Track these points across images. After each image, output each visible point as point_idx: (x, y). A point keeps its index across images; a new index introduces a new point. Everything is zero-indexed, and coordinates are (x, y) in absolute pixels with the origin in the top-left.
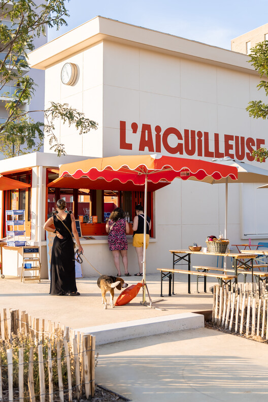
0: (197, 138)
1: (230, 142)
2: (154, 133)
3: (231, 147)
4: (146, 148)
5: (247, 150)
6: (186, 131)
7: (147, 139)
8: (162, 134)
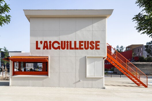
0: (66, 43)
1: (82, 44)
2: (48, 44)
3: (82, 45)
5: (90, 46)
6: (62, 42)
7: (46, 46)
8: (52, 43)
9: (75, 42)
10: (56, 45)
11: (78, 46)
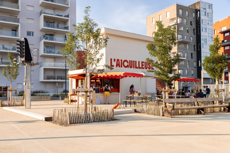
0: (133, 63)
1: (143, 64)
2: (120, 62)
3: (143, 65)
4: (118, 66)
5: (148, 66)
6: (130, 61)
8: (122, 62)
9: (139, 62)
10: (126, 64)
11: (141, 66)
